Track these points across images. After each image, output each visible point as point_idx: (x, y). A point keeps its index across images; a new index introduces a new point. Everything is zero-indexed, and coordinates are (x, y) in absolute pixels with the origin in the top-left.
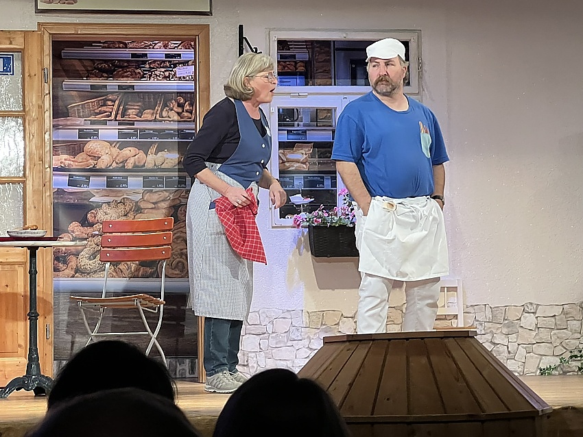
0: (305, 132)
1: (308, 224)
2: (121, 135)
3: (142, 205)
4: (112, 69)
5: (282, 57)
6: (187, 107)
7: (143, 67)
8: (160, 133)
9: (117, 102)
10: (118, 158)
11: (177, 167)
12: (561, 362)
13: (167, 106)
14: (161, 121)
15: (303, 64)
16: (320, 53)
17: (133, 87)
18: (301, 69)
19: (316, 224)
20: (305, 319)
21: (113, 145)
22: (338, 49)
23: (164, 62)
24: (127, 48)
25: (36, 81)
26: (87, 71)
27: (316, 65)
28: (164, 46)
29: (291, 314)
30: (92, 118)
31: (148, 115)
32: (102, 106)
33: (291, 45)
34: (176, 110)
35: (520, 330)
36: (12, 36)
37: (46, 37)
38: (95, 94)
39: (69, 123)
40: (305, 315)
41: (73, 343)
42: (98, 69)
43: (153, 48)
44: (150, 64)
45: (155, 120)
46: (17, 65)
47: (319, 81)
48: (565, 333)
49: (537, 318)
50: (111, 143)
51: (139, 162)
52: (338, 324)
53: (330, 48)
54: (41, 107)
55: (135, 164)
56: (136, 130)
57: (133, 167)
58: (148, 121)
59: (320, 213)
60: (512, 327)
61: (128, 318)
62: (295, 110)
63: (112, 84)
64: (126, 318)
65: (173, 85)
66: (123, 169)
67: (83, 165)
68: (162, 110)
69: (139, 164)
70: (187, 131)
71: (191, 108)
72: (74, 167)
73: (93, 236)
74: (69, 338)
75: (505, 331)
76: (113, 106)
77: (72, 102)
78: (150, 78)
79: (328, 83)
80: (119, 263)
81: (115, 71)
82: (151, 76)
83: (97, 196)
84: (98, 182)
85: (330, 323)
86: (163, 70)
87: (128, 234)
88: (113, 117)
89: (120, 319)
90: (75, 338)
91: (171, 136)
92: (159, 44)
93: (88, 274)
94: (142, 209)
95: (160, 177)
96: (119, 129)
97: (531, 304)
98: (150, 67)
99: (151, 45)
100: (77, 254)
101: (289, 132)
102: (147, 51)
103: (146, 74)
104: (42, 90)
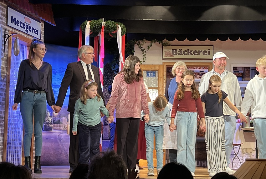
5: (235, 72)
16: (247, 70)
18: (241, 75)
20: (241, 150)
22: (252, 70)
23: (199, 73)
25: (162, 78)
27: (245, 74)
36: (156, 66)
37: (165, 66)
43: (196, 69)
46: (157, 74)
47: (246, 79)
52: (251, 153)
53: (250, 69)
54: (163, 86)
85: (249, 152)
86: (199, 75)
92: (198, 68)
102: (194, 70)
104: (163, 81)
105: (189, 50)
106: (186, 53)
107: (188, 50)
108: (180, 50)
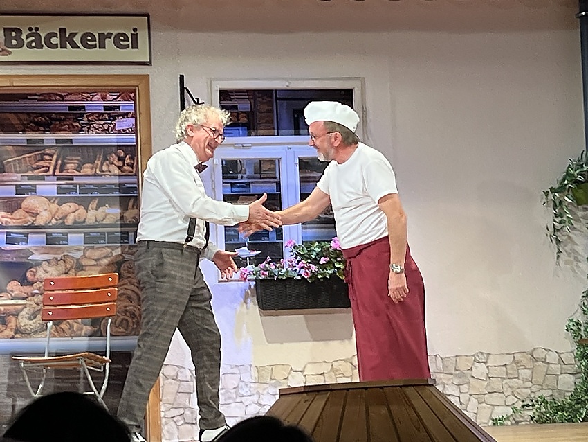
0: (248, 184)
1: (255, 277)
2: (60, 191)
3: (84, 262)
4: (48, 122)
6: (128, 161)
7: (81, 120)
8: (101, 188)
9: (55, 157)
10: (57, 214)
11: (119, 223)
12: (513, 412)
13: (108, 160)
14: (101, 175)
15: (245, 115)
16: (262, 103)
17: (71, 140)
18: (243, 119)
19: (263, 277)
20: (254, 373)
21: (52, 201)
22: (280, 99)
23: (103, 114)
24: (63, 100)
26: (23, 124)
27: (259, 115)
28: (102, 98)
29: (239, 370)
30: (30, 173)
31: (87, 169)
32: (39, 161)
33: (233, 96)
34: (116, 164)
35: (472, 380)
38: (32, 149)
39: (5, 179)
40: (254, 371)
41: (14, 406)
42: (34, 122)
43: (91, 100)
44: (88, 117)
45: (95, 175)
47: (261, 132)
48: (517, 383)
49: (488, 367)
50: (49, 199)
51: (79, 218)
52: (287, 378)
53: (272, 97)
55: (75, 220)
56: (75, 185)
57: (73, 223)
58: (87, 175)
59: (267, 265)
60: (463, 377)
61: (71, 379)
62: (239, 162)
63: (49, 138)
64: (69, 379)
65: (112, 138)
66: (63, 226)
67: (21, 222)
68: (102, 165)
69: (80, 220)
70: (128, 186)
71: (132, 162)
72: (12, 224)
73: (33, 295)
74: (10, 401)
75: (456, 381)
76: (51, 160)
77: (8, 157)
78: (88, 131)
79: (271, 134)
80: (60, 321)
81: (52, 124)
82: (89, 129)
83: (36, 253)
84: (36, 238)
85: (279, 377)
86: (102, 122)
87: (70, 291)
88: (51, 172)
89: (63, 381)
90: (16, 401)
91: (112, 190)
92: (97, 96)
93: (29, 334)
94: (83, 266)
95: (101, 233)
96: (57, 184)
97: (482, 353)
98: (89, 120)
99: (88, 97)
100: (16, 315)
101: (233, 185)
102: (85, 104)
103: (84, 127)
105: (65, 29)
106: (55, 41)
107: (63, 31)
108: (34, 32)
